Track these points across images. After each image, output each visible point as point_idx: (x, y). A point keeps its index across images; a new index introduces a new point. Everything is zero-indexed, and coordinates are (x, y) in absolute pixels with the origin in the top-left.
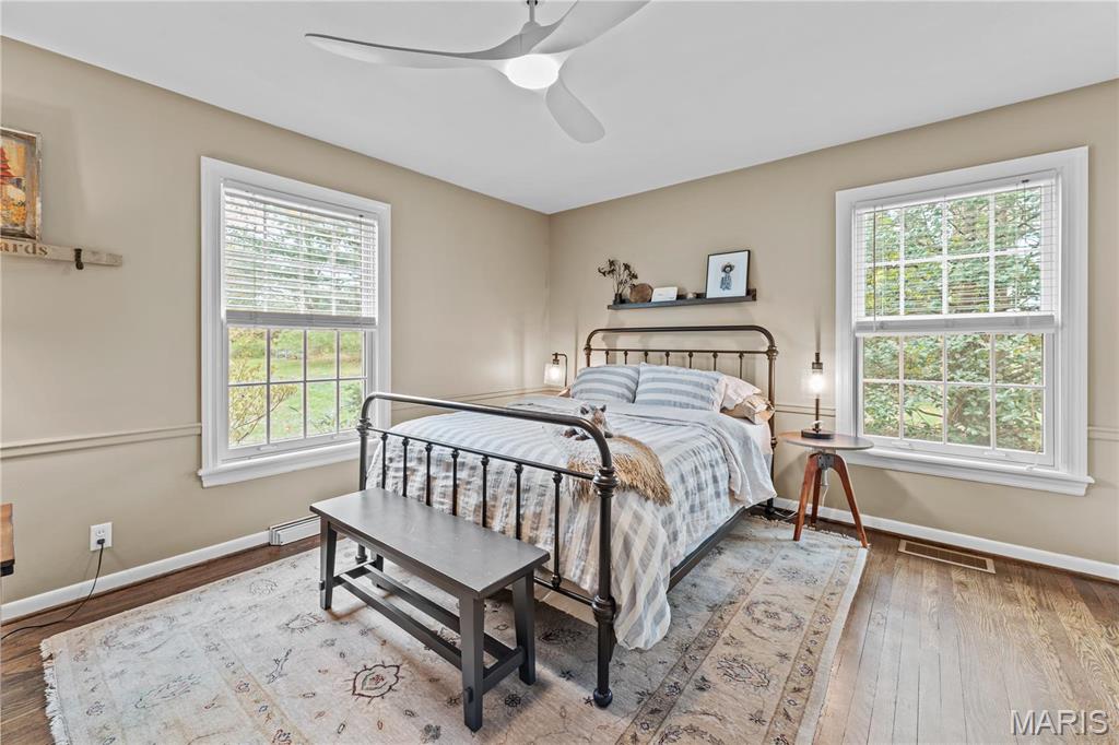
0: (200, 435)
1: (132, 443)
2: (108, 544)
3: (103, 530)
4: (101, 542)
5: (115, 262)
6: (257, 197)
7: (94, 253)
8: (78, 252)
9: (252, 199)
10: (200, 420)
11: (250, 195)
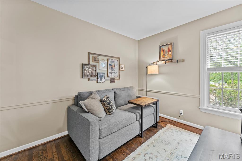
0: (200, 98)
1: (182, 96)
2: (182, 114)
3: (181, 111)
4: (181, 113)
5: (183, 61)
6: (217, 34)
7: (180, 60)
8: (177, 60)
9: (216, 36)
10: (200, 95)
11: (216, 35)
